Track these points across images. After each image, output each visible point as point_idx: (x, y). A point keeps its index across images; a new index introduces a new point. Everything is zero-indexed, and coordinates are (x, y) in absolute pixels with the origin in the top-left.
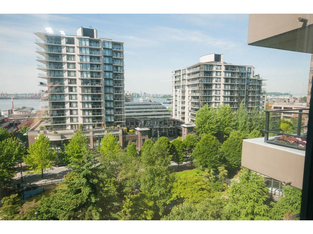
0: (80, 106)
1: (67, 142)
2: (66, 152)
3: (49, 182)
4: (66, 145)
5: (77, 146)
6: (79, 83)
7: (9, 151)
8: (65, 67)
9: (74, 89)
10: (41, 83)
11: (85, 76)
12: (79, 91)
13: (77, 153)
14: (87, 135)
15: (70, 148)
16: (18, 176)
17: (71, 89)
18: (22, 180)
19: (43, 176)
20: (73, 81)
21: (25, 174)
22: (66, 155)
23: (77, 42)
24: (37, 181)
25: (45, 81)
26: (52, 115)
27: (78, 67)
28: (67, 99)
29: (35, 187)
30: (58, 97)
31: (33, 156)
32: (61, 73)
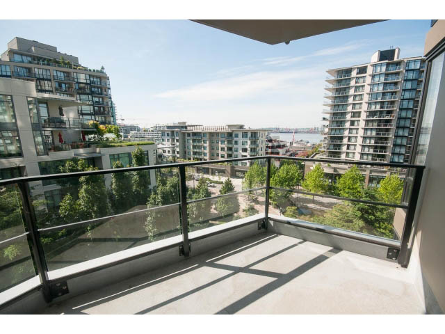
0: (360, 141)
1: (340, 176)
2: (337, 185)
3: (318, 207)
4: (339, 179)
5: (349, 182)
6: (364, 116)
7: (292, 174)
8: (351, 100)
9: (356, 123)
10: (324, 119)
11: (373, 108)
12: (362, 124)
13: (349, 188)
14: (364, 173)
15: (342, 182)
16: (295, 195)
17: (352, 123)
18: (298, 199)
19: (313, 202)
20: (357, 115)
21: (300, 195)
22: (338, 188)
23: (370, 71)
24: (308, 203)
25: (328, 116)
26: (328, 149)
27: (366, 98)
28: (346, 133)
29: (307, 208)
30: (338, 132)
31: (308, 182)
32: (345, 107)
